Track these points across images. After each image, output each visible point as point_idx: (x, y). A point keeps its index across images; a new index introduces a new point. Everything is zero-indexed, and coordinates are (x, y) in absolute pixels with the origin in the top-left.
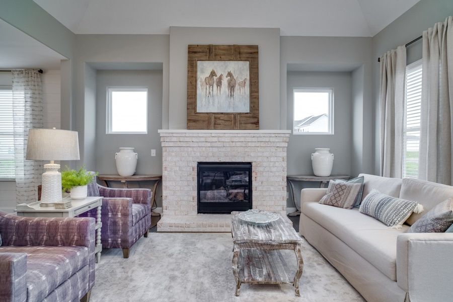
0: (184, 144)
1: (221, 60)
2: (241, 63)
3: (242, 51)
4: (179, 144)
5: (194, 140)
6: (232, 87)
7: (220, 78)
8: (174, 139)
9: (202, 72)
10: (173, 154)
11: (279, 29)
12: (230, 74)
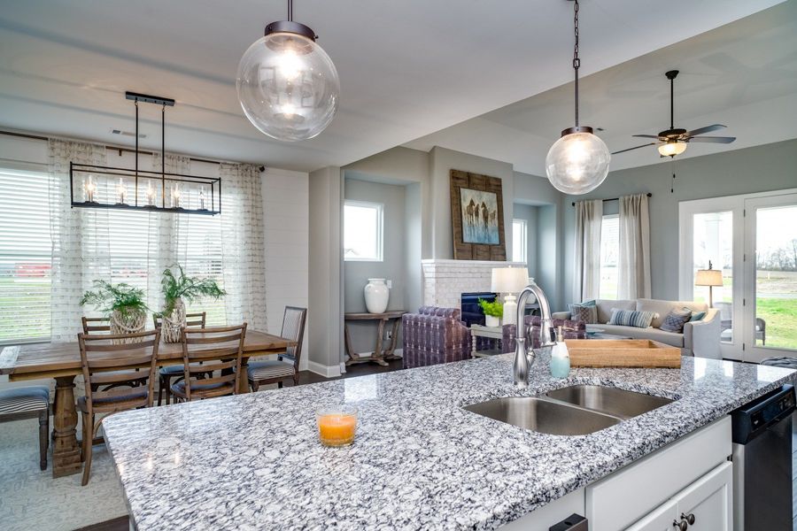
0: (453, 275)
1: (477, 189)
2: (491, 194)
3: (491, 182)
4: (449, 275)
5: (462, 270)
6: (486, 218)
7: (477, 208)
8: (446, 270)
9: (465, 200)
10: (444, 285)
11: (512, 165)
12: (484, 205)
